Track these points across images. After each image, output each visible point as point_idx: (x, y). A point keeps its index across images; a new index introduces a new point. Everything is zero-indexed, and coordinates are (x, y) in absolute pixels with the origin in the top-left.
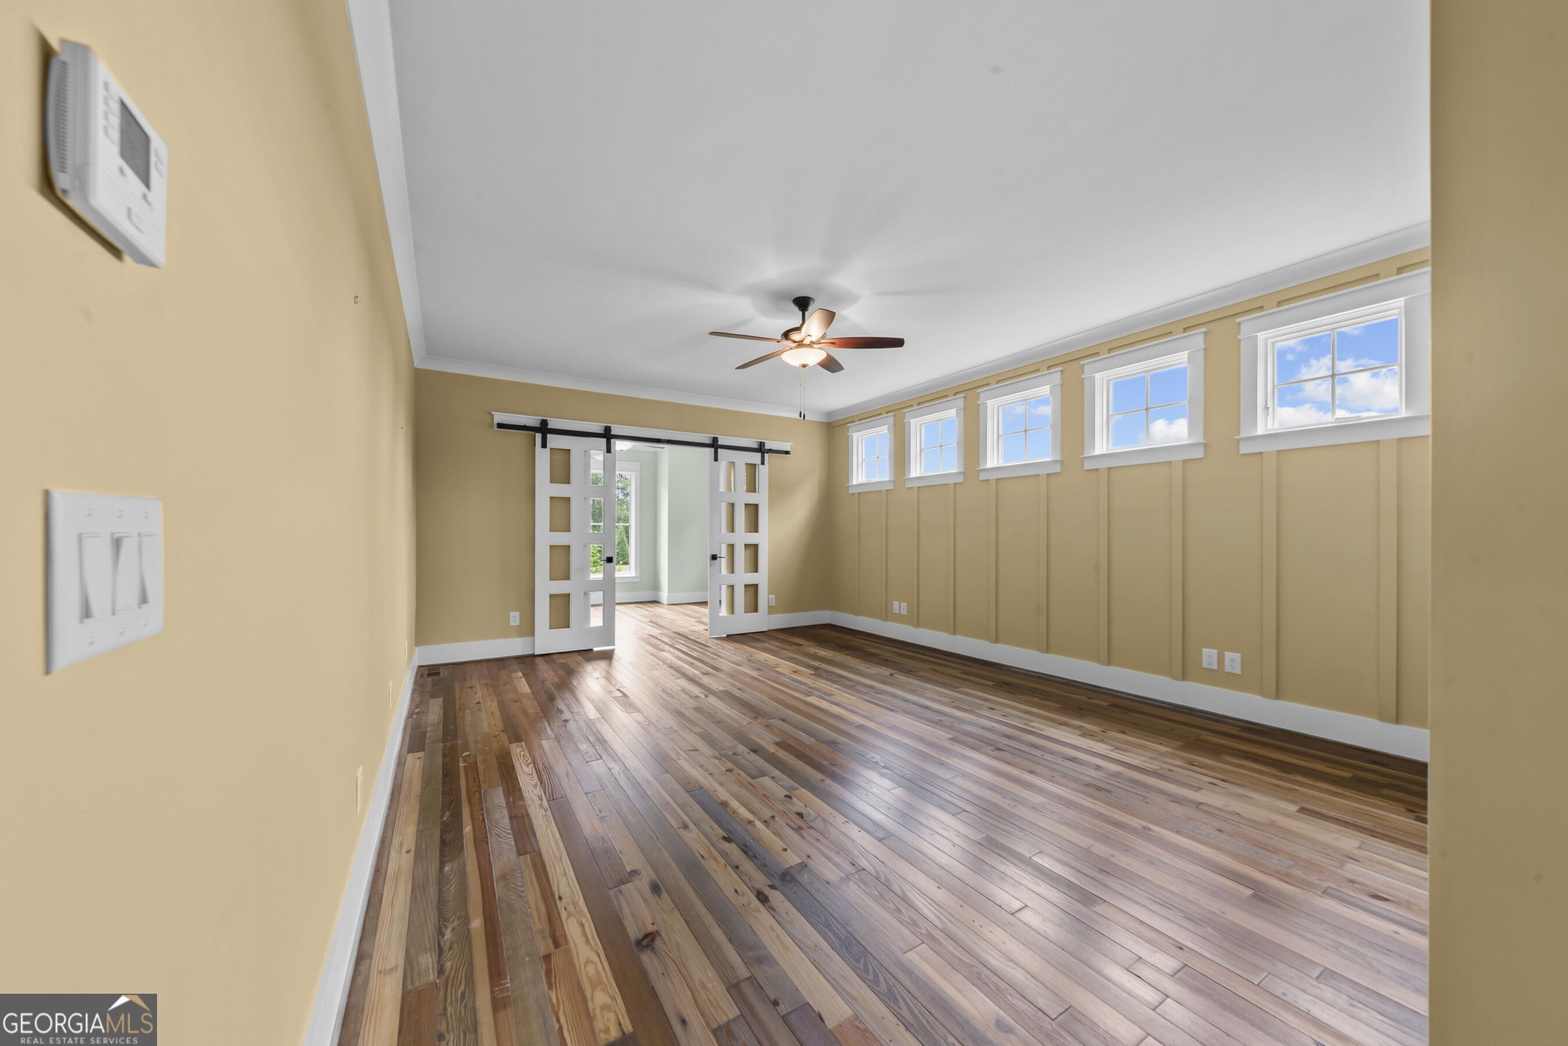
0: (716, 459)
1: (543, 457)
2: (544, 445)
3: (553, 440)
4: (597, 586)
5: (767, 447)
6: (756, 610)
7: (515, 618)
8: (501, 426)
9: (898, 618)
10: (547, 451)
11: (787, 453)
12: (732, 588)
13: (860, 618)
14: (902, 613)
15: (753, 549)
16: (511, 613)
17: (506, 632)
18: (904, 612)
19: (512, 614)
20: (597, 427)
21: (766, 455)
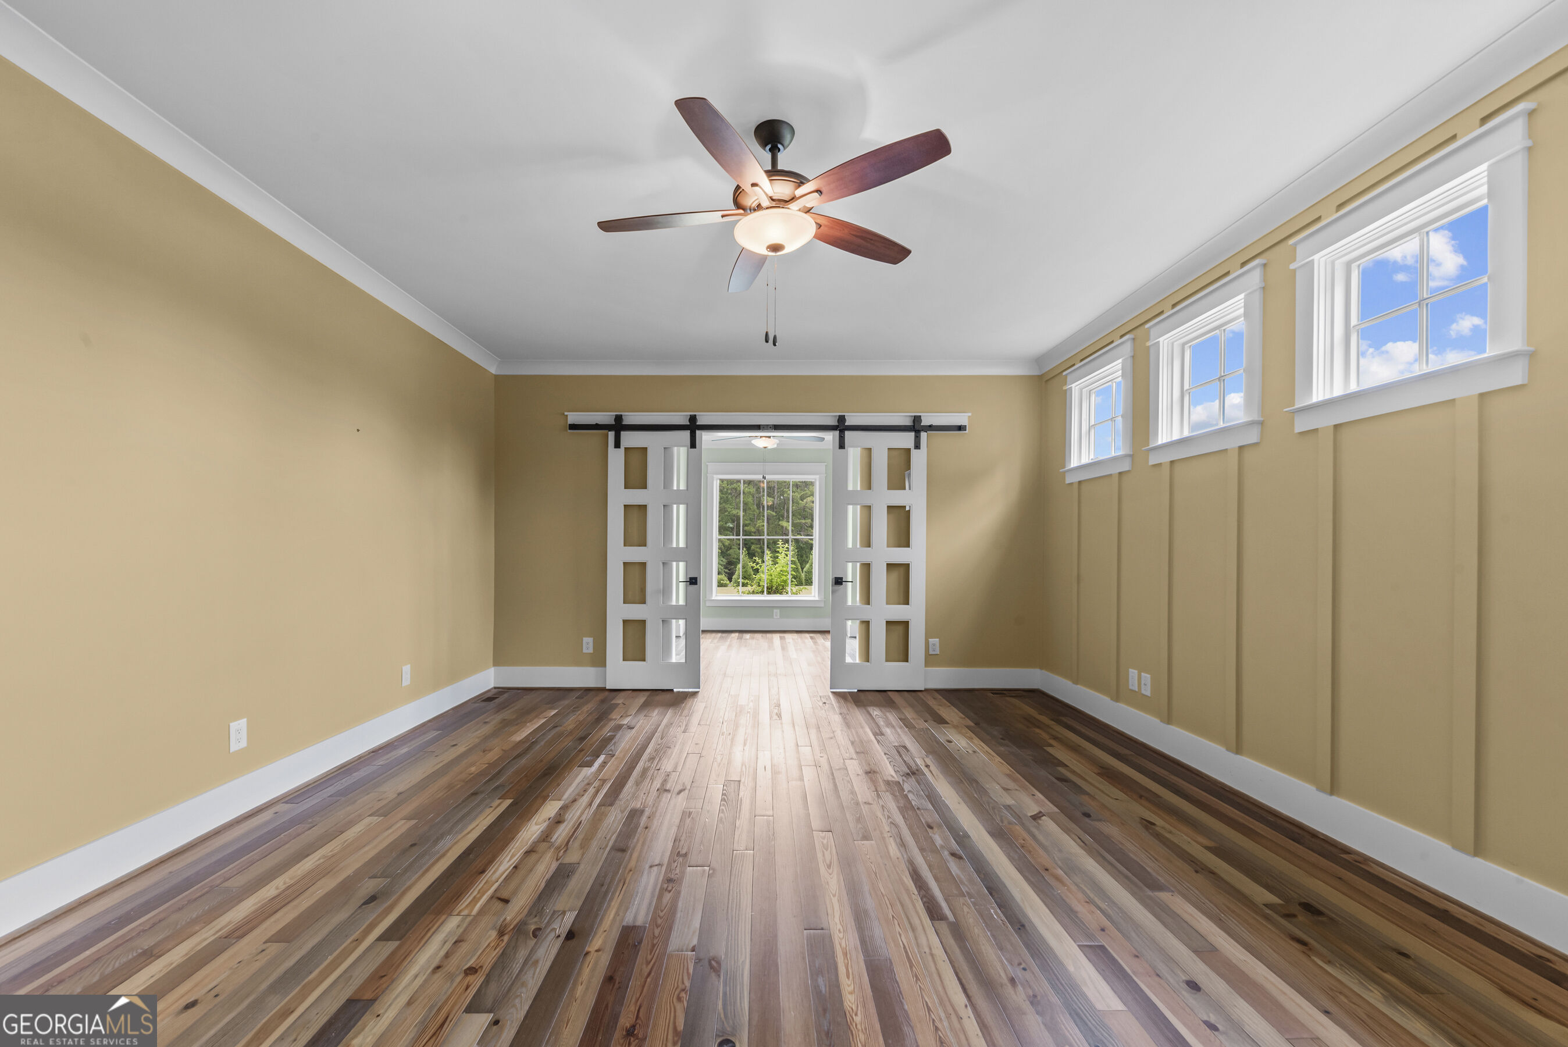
0: (842, 446)
1: (616, 459)
2: (617, 445)
3: (630, 439)
4: (678, 612)
5: (925, 422)
6: (906, 659)
7: (588, 644)
8: (573, 427)
9: (1137, 700)
10: (622, 450)
11: (960, 428)
12: (866, 624)
13: (1080, 688)
14: (1143, 692)
15: (901, 571)
16: (584, 638)
17: (578, 660)
18: (1147, 691)
19: (586, 640)
20: (681, 419)
21: (924, 435)
